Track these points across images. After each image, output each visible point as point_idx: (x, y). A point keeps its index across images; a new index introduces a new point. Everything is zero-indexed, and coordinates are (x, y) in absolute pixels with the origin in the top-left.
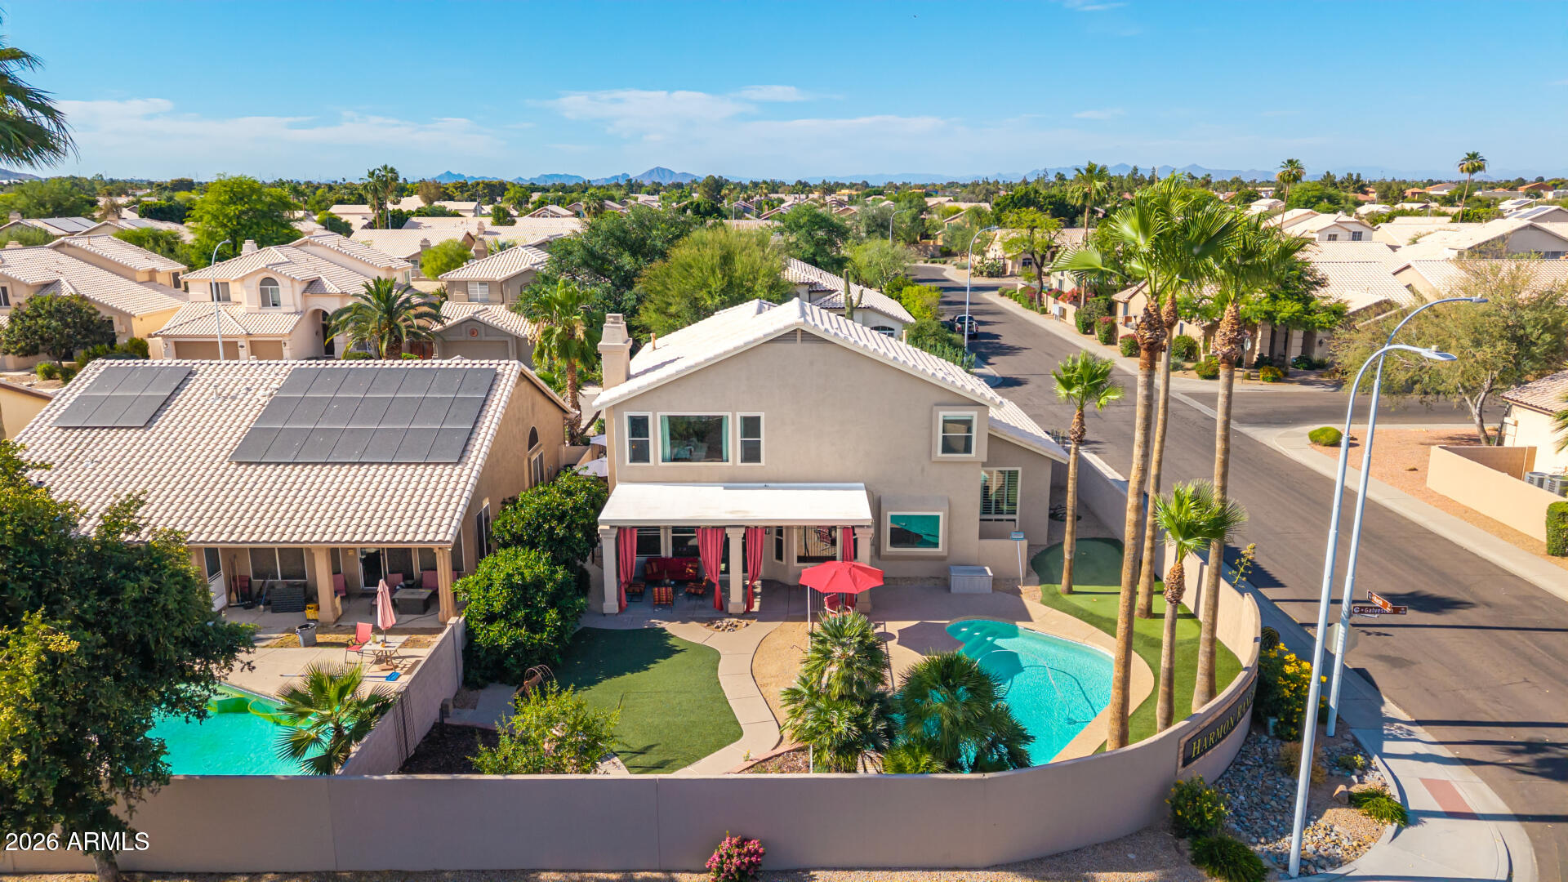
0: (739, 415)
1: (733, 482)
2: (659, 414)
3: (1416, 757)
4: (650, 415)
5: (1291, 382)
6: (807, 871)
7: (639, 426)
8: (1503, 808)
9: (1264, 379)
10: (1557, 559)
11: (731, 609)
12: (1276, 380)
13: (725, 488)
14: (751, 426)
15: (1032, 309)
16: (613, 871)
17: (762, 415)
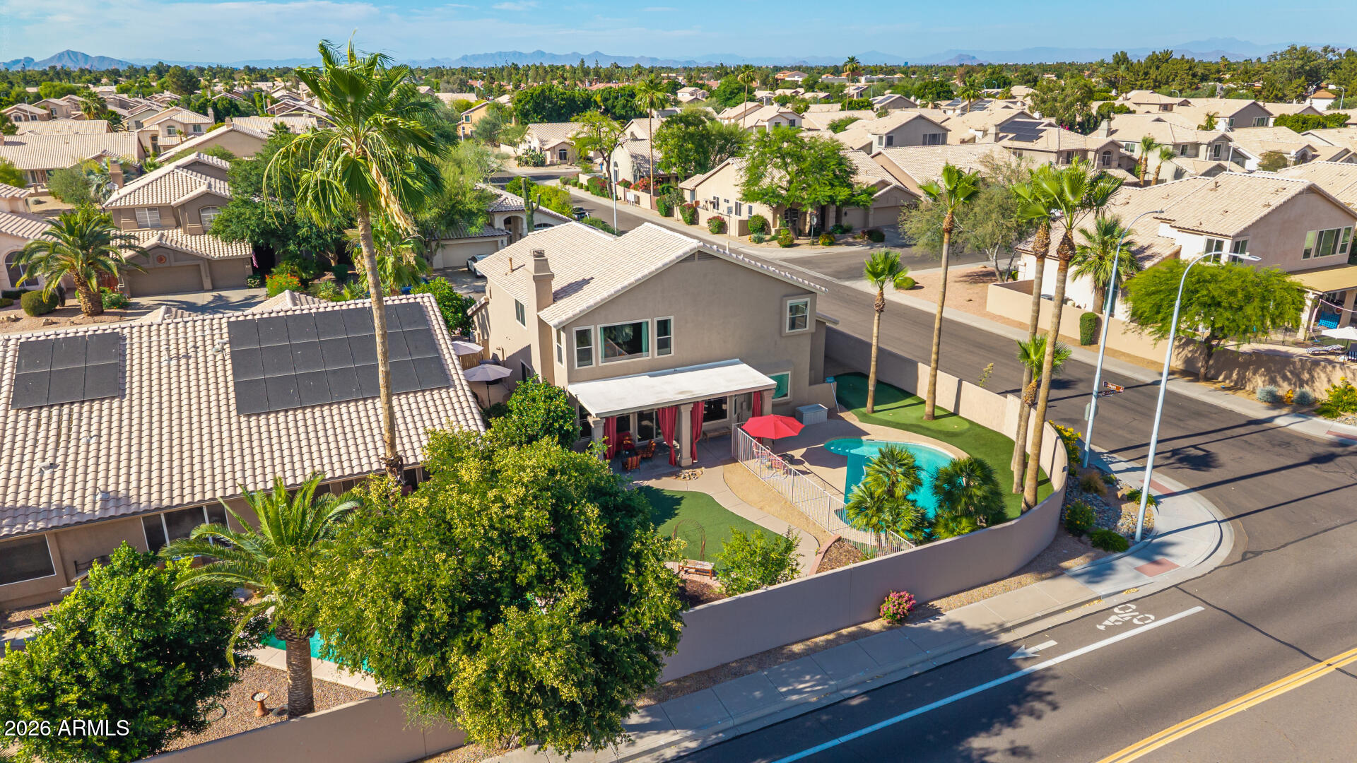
0: (656, 320)
1: (654, 370)
2: (599, 326)
3: (1128, 470)
4: (592, 327)
5: (840, 244)
6: (926, 603)
7: (583, 337)
8: (1185, 488)
9: (823, 244)
10: (1087, 347)
11: (683, 464)
12: (831, 244)
13: (651, 376)
14: (663, 327)
15: (604, 196)
16: (828, 633)
17: (672, 318)
